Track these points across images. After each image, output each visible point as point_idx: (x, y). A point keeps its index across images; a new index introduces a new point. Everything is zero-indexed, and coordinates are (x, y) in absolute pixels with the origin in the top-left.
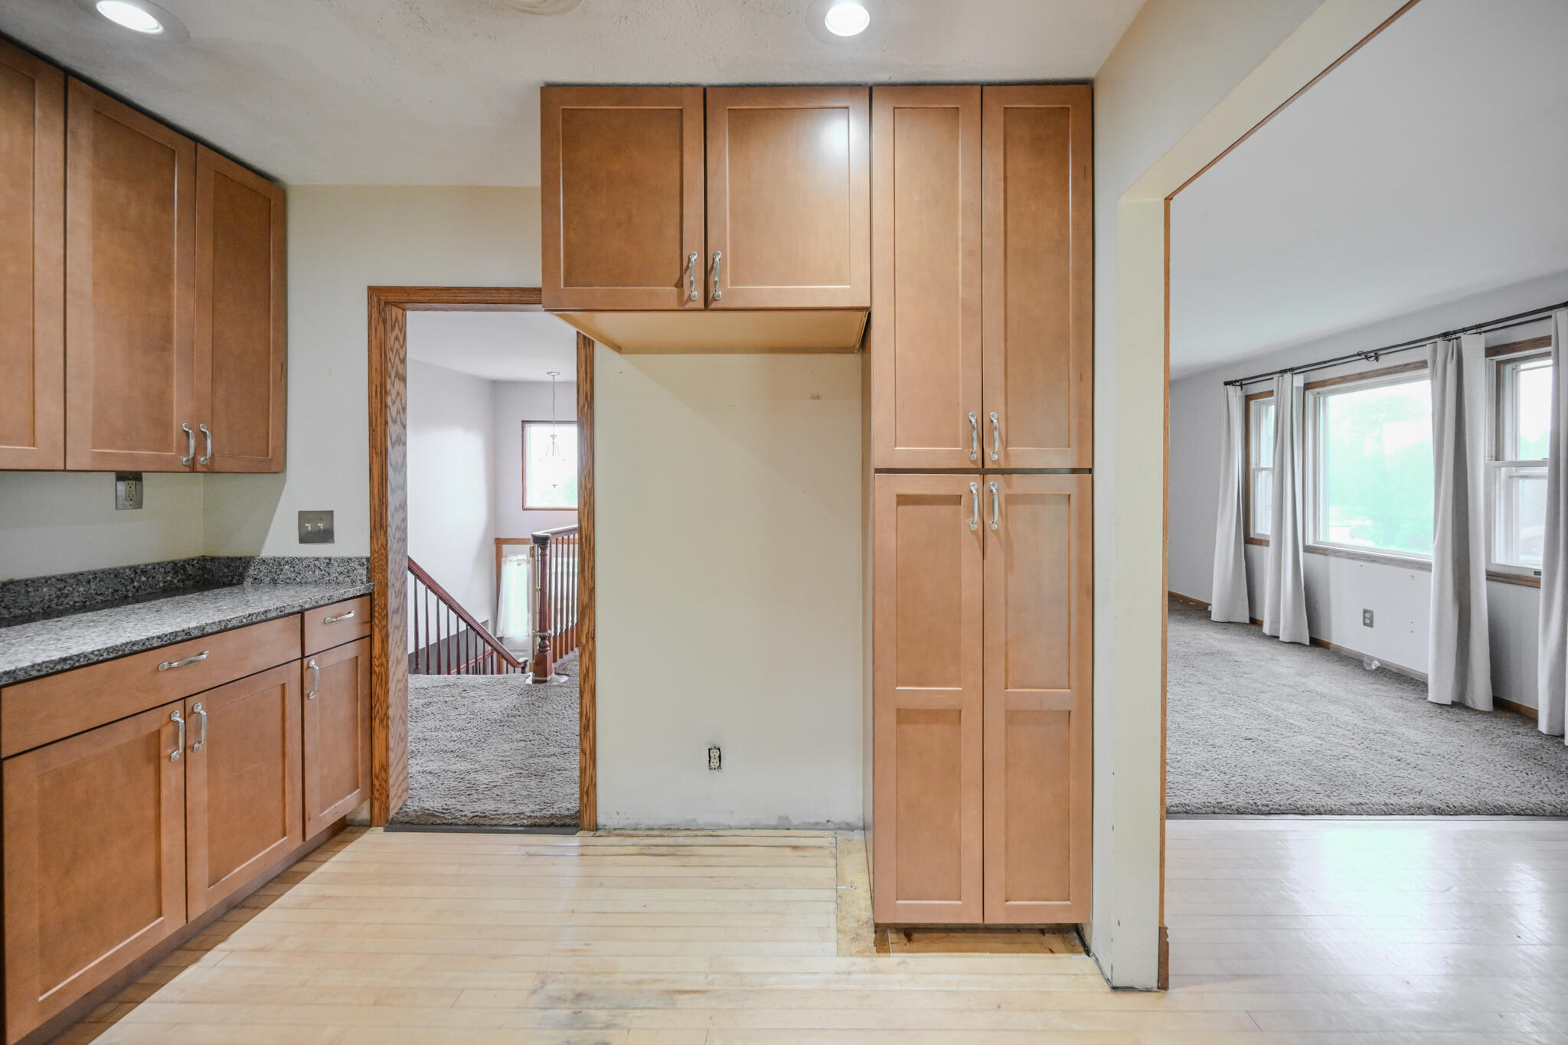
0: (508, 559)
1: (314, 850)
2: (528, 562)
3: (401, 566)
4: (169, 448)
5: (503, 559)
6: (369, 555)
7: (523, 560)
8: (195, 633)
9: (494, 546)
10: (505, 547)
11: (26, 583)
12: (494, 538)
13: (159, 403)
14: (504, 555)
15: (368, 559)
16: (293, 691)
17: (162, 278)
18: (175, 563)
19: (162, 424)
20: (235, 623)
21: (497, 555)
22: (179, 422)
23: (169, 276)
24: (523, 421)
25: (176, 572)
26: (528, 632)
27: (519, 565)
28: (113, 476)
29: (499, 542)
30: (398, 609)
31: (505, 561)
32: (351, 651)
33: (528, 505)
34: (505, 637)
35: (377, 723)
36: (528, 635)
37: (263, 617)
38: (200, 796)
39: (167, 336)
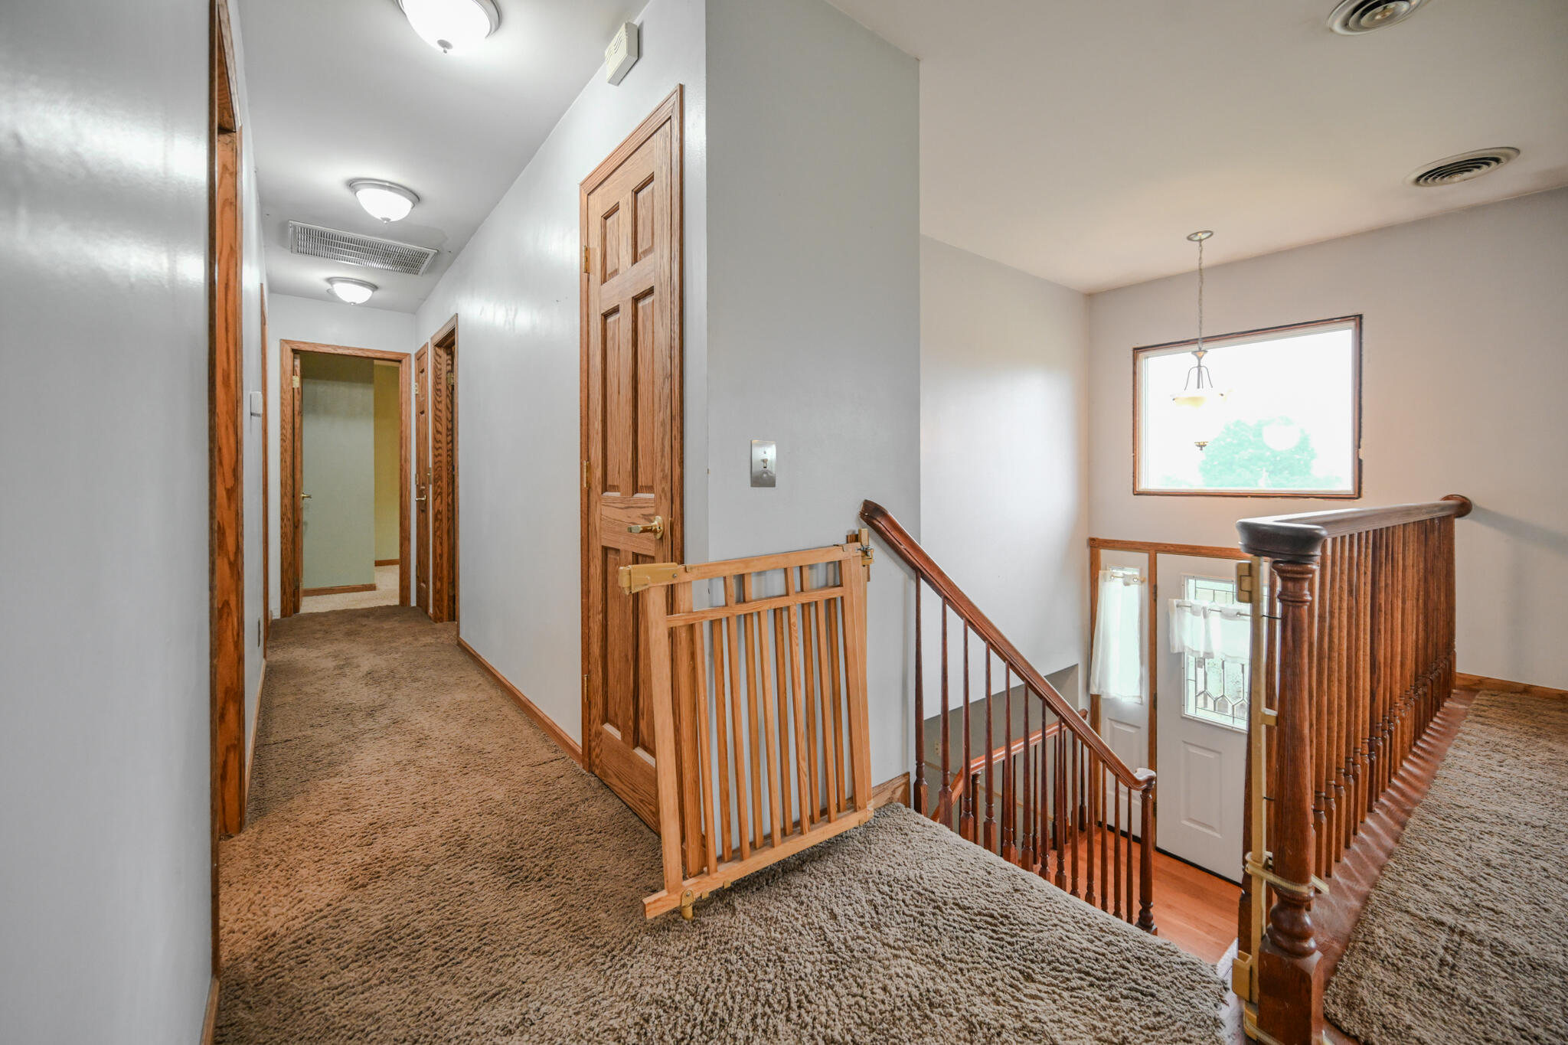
0: (1108, 573)
2: (1142, 582)
5: (1101, 572)
7: (1133, 577)
9: (1087, 552)
10: (1105, 554)
12: (1087, 537)
14: (1102, 565)
21: (1092, 564)
24: (1135, 349)
26: (1141, 697)
27: (1126, 584)
29: (1095, 545)
31: (1105, 575)
33: (1143, 486)
34: (1104, 696)
36: (1141, 704)
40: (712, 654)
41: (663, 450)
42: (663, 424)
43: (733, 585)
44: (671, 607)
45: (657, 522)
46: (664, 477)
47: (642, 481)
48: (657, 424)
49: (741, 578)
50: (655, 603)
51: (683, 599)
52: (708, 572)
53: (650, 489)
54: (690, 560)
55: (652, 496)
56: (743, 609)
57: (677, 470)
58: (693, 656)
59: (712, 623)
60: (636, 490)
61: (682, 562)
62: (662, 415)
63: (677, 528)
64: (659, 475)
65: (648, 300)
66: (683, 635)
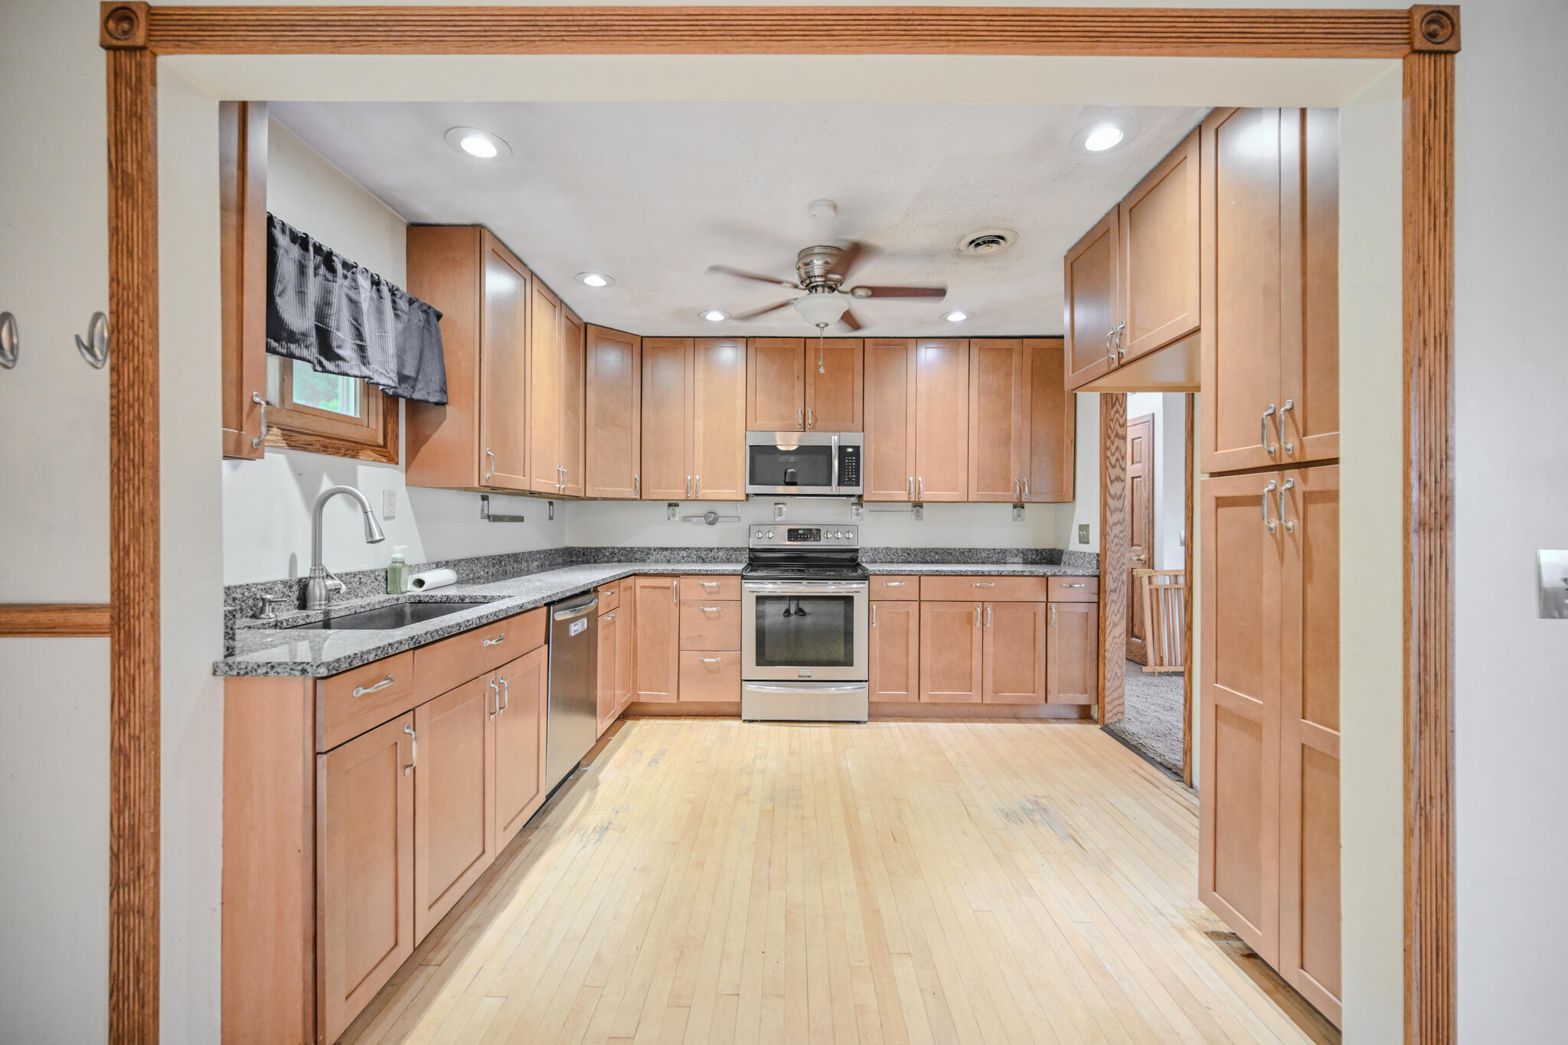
1: (1065, 719)
3: (1119, 562)
4: (1008, 491)
6: (1099, 552)
8: (986, 573)
11: (976, 550)
13: (1007, 469)
15: (1098, 555)
16: (1041, 618)
17: (1007, 410)
18: (1037, 550)
19: (1006, 479)
20: (1005, 573)
22: (1014, 478)
23: (1010, 409)
25: (1037, 555)
28: (1012, 505)
30: (1116, 589)
32: (1082, 608)
35: (1100, 659)
37: (1021, 574)
38: (989, 649)
39: (1009, 438)
40: (1165, 600)
41: (1145, 533)
42: (1145, 524)
43: (1173, 579)
44: (1150, 583)
45: (1142, 557)
46: (1146, 542)
47: (1135, 542)
48: (1143, 524)
49: (1176, 576)
50: (1145, 581)
51: (1154, 580)
52: (1164, 573)
53: (1139, 545)
54: (1155, 569)
55: (1140, 548)
56: (1176, 586)
57: (1151, 540)
58: (1158, 598)
59: (1165, 589)
60: (1132, 545)
61: (1153, 569)
62: (1144, 521)
63: (1151, 560)
64: (1143, 541)
65: (1139, 479)
66: (1154, 592)
